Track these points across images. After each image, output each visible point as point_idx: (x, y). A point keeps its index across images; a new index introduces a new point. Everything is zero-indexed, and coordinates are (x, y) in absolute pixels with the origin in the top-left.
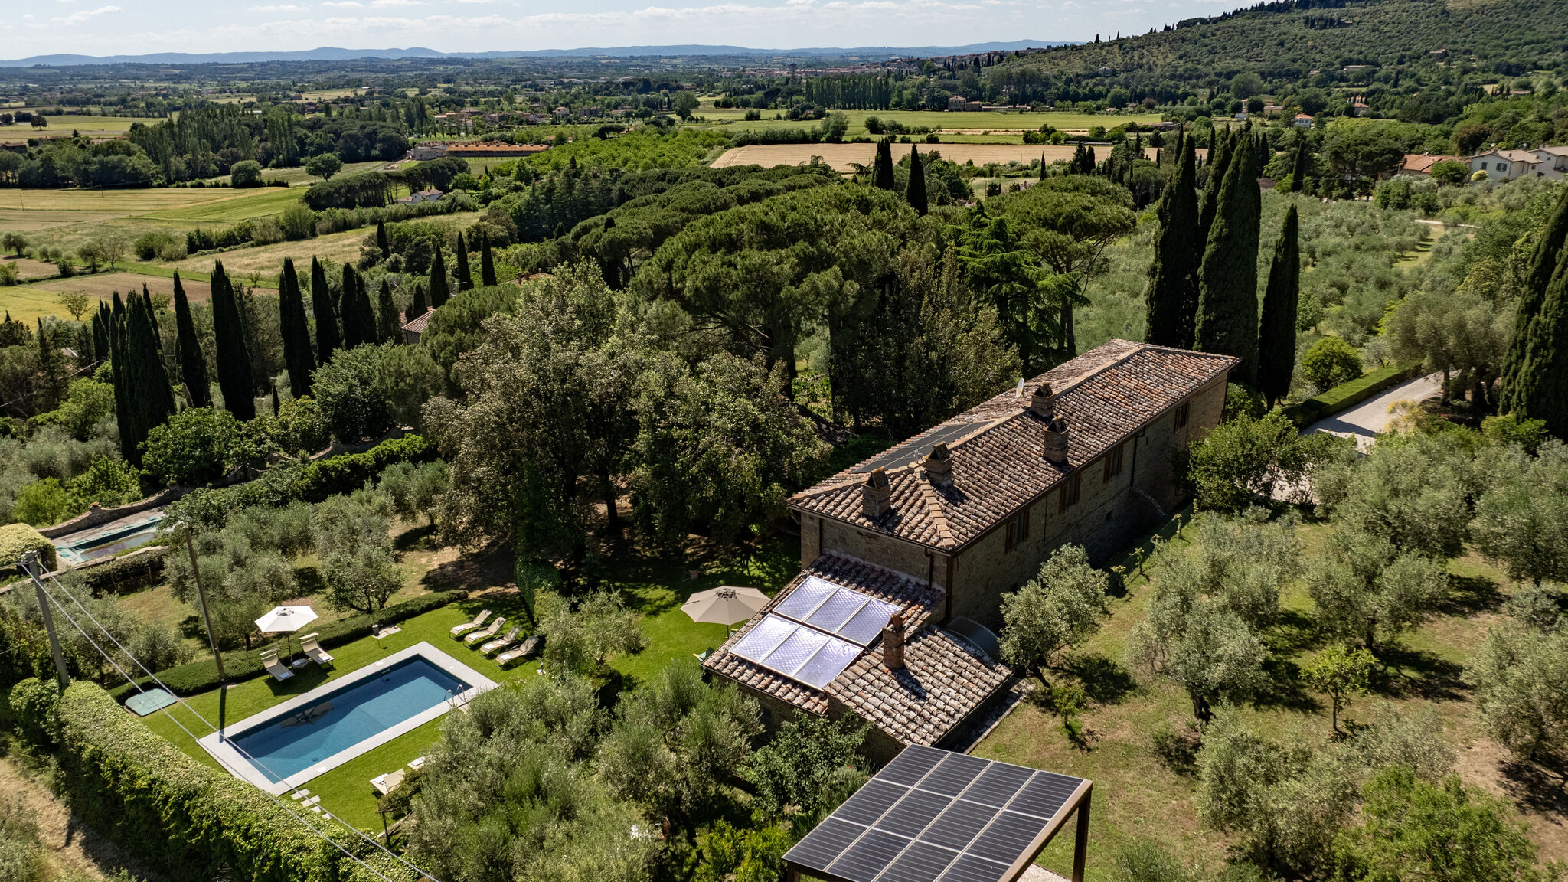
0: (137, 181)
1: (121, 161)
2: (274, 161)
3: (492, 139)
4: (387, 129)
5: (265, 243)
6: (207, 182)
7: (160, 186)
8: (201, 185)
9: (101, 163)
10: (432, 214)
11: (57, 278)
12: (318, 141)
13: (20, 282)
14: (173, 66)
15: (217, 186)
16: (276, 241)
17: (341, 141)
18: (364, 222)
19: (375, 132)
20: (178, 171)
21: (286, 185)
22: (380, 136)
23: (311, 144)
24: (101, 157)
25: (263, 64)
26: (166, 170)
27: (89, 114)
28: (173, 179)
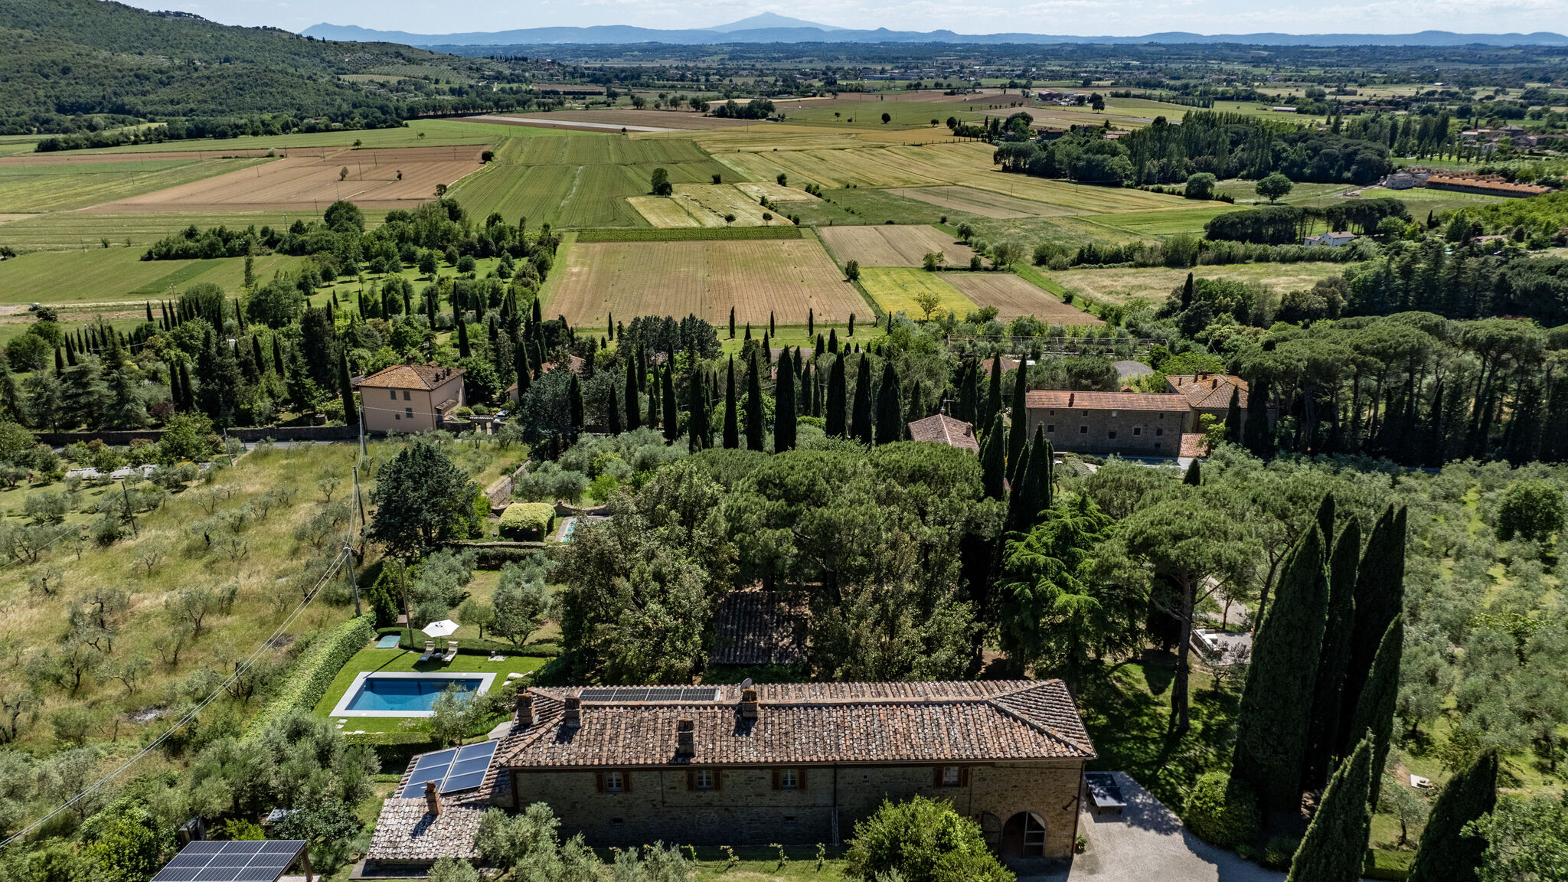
0: (1111, 180)
1: (1105, 160)
2: (1244, 173)
3: (1490, 172)
4: (1368, 151)
5: (1144, 265)
6: (1165, 187)
7: (1128, 186)
8: (1160, 191)
9: (1089, 162)
10: (1323, 260)
11: (965, 269)
12: (1292, 157)
13: (939, 269)
14: (1266, 48)
15: (1173, 193)
16: (1154, 265)
17: (1316, 159)
18: (1250, 257)
19: (1355, 152)
20: (1149, 174)
21: (1231, 201)
22: (1358, 157)
23: (1285, 159)
24: (1090, 155)
25: (1353, 49)
26: (1140, 172)
27: (1149, 98)
28: (1143, 181)
